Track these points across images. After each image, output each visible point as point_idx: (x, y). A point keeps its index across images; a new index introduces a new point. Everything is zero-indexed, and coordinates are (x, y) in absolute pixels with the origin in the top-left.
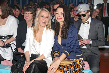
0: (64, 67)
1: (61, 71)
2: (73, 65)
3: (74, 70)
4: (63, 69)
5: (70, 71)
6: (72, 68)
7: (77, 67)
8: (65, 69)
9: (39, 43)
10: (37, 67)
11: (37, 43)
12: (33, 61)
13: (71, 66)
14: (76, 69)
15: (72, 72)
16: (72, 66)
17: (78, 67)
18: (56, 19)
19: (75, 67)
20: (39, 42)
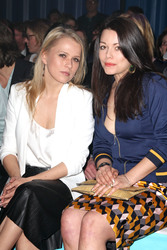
0: (115, 201)
1: (104, 213)
2: (145, 200)
3: (146, 214)
4: (111, 207)
5: (134, 215)
6: (138, 208)
7: (155, 204)
8: (115, 207)
9: (48, 132)
10: (35, 198)
11: (42, 131)
12: (30, 179)
13: (135, 202)
14: (153, 210)
15: (140, 217)
16: (141, 201)
17: (158, 206)
18: (103, 64)
19: (150, 203)
20: (47, 128)
